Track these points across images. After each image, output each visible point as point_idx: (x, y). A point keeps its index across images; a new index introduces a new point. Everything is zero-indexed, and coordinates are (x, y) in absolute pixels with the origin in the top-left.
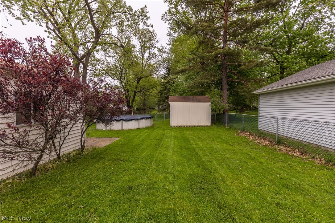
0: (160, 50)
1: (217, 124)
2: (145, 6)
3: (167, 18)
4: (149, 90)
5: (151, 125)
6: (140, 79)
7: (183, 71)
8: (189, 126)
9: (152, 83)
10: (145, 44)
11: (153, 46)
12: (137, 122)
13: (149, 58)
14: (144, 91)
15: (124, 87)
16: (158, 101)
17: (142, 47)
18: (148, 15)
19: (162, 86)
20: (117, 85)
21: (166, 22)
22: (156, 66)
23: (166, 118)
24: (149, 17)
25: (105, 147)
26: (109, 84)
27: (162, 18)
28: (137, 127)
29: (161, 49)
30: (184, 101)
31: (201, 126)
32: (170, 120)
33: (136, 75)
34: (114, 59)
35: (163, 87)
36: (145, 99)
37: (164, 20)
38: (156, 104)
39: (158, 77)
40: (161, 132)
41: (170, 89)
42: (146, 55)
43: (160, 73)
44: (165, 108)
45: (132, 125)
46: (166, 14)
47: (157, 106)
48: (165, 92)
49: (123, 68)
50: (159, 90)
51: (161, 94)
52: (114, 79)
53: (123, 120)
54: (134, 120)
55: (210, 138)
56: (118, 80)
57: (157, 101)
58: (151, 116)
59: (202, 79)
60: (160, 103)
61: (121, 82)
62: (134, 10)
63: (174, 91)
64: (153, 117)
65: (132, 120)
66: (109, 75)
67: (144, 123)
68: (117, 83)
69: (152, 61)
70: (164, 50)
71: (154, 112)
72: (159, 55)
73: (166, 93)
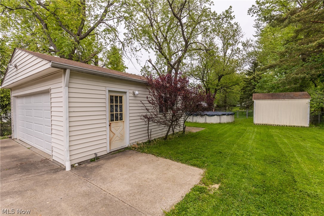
0: (244, 45)
1: (320, 126)
2: (231, 7)
3: (255, 11)
4: (230, 87)
5: (232, 121)
6: (222, 77)
7: (271, 67)
8: (278, 125)
9: (235, 80)
10: (228, 41)
11: (237, 42)
12: (219, 117)
13: (232, 55)
14: (225, 88)
15: (205, 86)
16: (241, 99)
17: (224, 44)
18: (232, 15)
19: (245, 83)
20: (199, 84)
21: (253, 16)
22: (240, 62)
23: (248, 116)
24: (234, 16)
25: (196, 132)
26: (192, 84)
27: (249, 13)
28: (218, 122)
29: (246, 43)
30: (271, 98)
31: (294, 126)
32: (253, 118)
33: (217, 74)
34: (197, 61)
35: (247, 84)
36: (226, 97)
37: (251, 14)
38: (238, 101)
39: (241, 74)
40: (243, 127)
41: (255, 85)
42: (229, 52)
43: (244, 68)
44: (248, 105)
45: (214, 120)
46: (253, 8)
47: (239, 103)
48: (249, 88)
49: (205, 69)
50: (242, 87)
51: (244, 91)
52: (196, 79)
53: (207, 115)
54: (216, 115)
55: (301, 137)
56: (201, 79)
57: (239, 98)
58: (232, 113)
59: (297, 74)
60: (243, 100)
61: (203, 81)
62: (218, 14)
63: (261, 87)
64: (234, 114)
65: (214, 115)
66: (193, 76)
67: (225, 119)
68: (199, 82)
69: (235, 58)
70: (249, 44)
71: (235, 110)
72: (243, 49)
73: (251, 90)
